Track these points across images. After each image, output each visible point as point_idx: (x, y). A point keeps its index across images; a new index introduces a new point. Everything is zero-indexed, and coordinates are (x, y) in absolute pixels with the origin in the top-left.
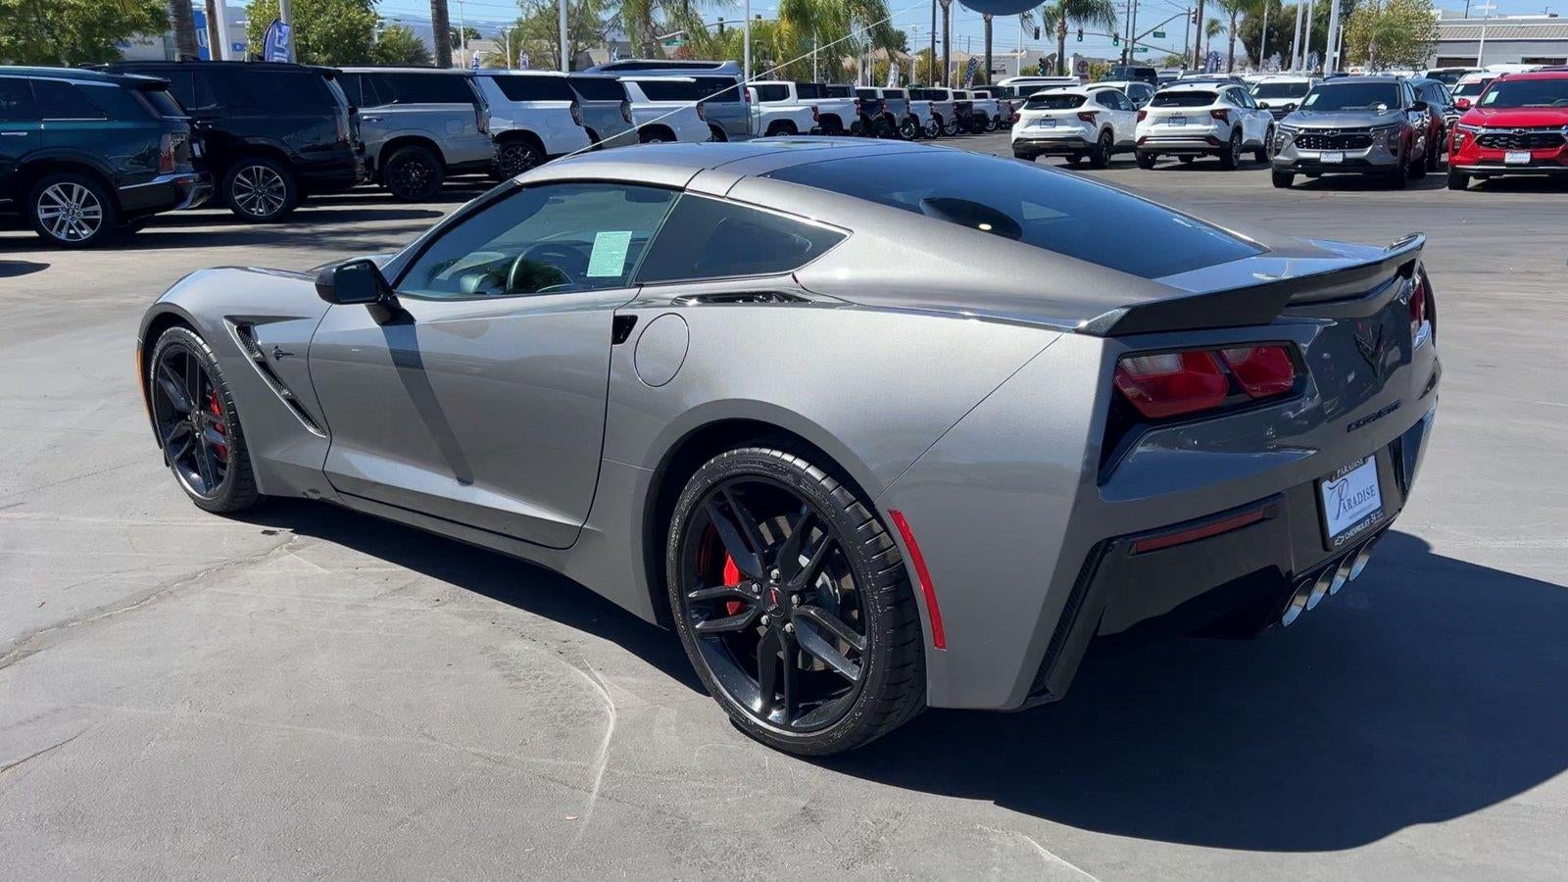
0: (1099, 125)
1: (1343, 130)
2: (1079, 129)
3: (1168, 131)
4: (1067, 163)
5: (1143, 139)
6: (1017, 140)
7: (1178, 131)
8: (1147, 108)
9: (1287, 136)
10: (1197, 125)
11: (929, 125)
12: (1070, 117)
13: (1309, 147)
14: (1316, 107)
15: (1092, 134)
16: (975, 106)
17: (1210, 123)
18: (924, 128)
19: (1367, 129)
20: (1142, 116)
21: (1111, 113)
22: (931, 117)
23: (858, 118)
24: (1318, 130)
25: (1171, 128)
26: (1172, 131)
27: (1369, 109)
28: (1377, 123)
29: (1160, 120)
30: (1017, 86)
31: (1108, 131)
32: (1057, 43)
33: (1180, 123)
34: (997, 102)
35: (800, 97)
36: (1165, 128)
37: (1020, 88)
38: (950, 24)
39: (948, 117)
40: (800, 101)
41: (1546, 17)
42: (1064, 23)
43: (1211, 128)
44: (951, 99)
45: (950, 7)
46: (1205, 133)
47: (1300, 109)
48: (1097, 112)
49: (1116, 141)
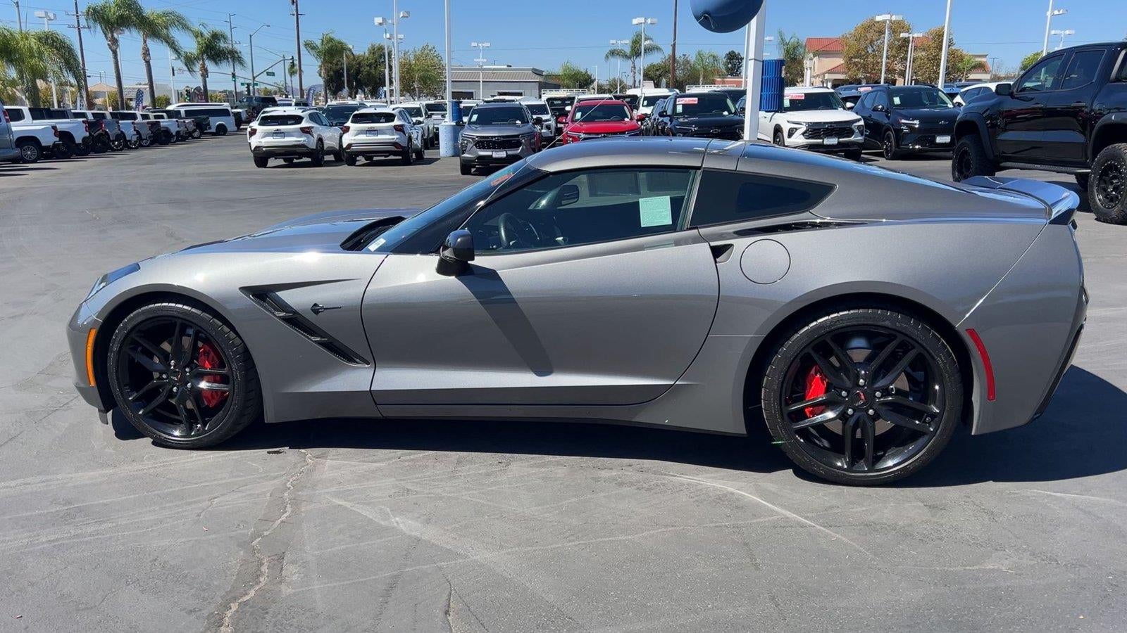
0: (315, 136)
1: (503, 137)
2: (302, 139)
3: (366, 140)
4: (284, 163)
5: (350, 145)
6: (256, 147)
7: (372, 140)
8: (349, 124)
9: (469, 142)
10: (385, 135)
11: (134, 138)
12: (295, 131)
13: (484, 148)
14: (479, 122)
15: (312, 143)
16: (161, 124)
17: (393, 135)
18: (130, 141)
19: (517, 136)
20: (347, 129)
21: (320, 128)
22: (135, 133)
23: (87, 134)
24: (488, 137)
25: (368, 138)
26: (369, 140)
27: (509, 124)
28: (522, 133)
29: (360, 132)
30: (182, 110)
31: (320, 140)
32: (200, 78)
33: (374, 135)
34: (177, 121)
35: (34, 118)
36: (363, 138)
37: (185, 111)
38: (119, 63)
39: (146, 132)
40: (35, 121)
41: (505, 67)
42: (204, 64)
43: (395, 137)
44: (139, 120)
45: (118, 50)
46: (392, 141)
47: (469, 124)
48: (313, 127)
49: (325, 147)
